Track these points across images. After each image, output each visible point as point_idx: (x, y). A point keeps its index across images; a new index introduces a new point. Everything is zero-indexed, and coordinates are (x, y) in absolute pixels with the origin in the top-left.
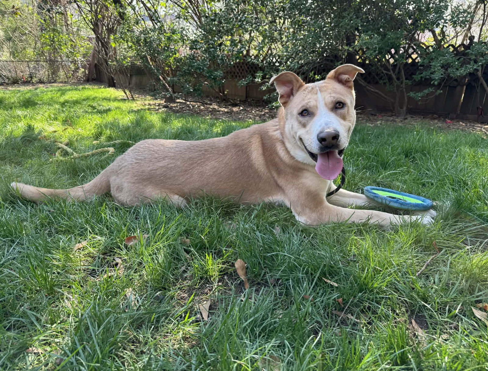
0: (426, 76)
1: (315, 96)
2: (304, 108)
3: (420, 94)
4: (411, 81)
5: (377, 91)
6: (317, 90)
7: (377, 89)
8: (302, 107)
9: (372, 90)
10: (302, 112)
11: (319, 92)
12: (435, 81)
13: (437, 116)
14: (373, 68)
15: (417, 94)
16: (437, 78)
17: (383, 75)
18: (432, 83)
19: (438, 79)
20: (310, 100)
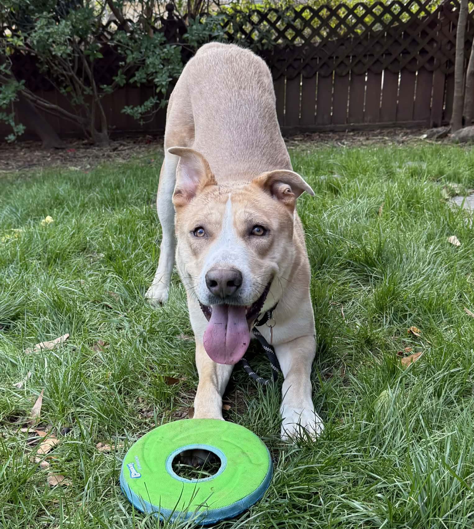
0: (141, 79)
1: (222, 207)
2: (199, 224)
3: (140, 109)
4: (110, 86)
5: (54, 106)
6: (228, 198)
7: (54, 104)
8: (198, 221)
9: (46, 104)
10: (196, 229)
11: (229, 201)
12: (162, 88)
13: (150, 137)
14: (44, 68)
15: (136, 109)
16: (164, 83)
17: (63, 78)
18: (158, 90)
19: (166, 84)
20: (212, 211)
